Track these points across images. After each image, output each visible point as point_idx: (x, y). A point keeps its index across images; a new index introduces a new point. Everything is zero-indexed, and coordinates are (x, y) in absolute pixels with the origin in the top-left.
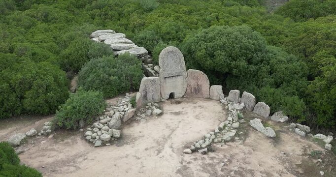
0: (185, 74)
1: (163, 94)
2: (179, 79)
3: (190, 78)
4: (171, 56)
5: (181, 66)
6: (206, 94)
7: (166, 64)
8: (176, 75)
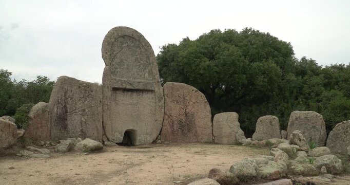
0: (159, 90)
1: (108, 129)
2: (146, 98)
3: (168, 100)
4: (128, 47)
5: (150, 73)
6: (205, 133)
7: (117, 60)
8: (141, 87)
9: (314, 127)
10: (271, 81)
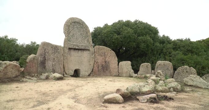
0: (92, 49)
1: (66, 68)
2: (86, 53)
3: (96, 55)
4: (77, 27)
5: (88, 41)
6: (115, 71)
7: (71, 34)
8: (83, 48)
9: (168, 69)
10: (148, 46)
